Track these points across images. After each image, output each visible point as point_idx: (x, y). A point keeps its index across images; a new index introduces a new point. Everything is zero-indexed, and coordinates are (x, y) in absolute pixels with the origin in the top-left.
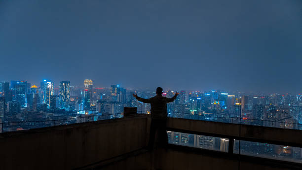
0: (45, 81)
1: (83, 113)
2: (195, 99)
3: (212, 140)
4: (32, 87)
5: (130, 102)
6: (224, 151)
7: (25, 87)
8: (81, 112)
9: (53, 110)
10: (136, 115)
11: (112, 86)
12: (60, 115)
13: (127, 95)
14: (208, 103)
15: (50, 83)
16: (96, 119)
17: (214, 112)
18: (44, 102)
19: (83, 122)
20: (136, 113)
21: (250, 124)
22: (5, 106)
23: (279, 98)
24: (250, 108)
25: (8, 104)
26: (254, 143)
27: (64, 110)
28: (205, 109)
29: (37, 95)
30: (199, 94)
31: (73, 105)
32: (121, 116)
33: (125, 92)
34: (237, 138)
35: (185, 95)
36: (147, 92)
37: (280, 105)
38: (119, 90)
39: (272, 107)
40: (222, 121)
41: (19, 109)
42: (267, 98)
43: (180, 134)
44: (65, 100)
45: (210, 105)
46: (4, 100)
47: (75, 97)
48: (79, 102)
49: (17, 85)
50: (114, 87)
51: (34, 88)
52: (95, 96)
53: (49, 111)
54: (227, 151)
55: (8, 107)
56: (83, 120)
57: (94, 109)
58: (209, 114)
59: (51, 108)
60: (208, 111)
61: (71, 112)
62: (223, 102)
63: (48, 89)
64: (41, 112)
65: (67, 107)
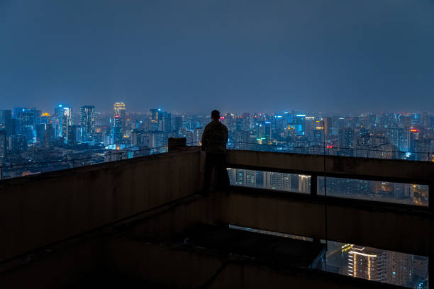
0: (60, 106)
1: (114, 147)
2: (263, 123)
3: (288, 177)
4: (43, 115)
5: (176, 131)
6: (304, 192)
7: (33, 115)
8: (111, 147)
9: (73, 145)
10: (184, 149)
11: (151, 110)
12: (82, 152)
13: (173, 121)
14: (280, 129)
15: (67, 109)
16: (131, 156)
17: (289, 139)
18: (60, 135)
19: (113, 160)
20: (184, 145)
21: (336, 154)
22: (6, 143)
23: (372, 118)
24: (335, 132)
25: (10, 139)
26: (343, 180)
27: (87, 144)
28: (276, 136)
29: (50, 126)
30: (267, 116)
31: (99, 137)
32: (165, 150)
33: (168, 117)
34: (321, 174)
35: (249, 119)
36: (200, 117)
37: (373, 127)
38: (161, 115)
39: (363, 130)
40: (299, 151)
41: (25, 146)
42: (356, 119)
43: (245, 170)
44: (88, 131)
45: (283, 131)
46: (5, 135)
47: (102, 126)
48: (108, 133)
49: (22, 112)
50: (154, 111)
51: (44, 117)
52: (129, 125)
53: (67, 147)
54: (308, 192)
55: (10, 143)
56: (114, 158)
57: (128, 141)
58: (282, 142)
59: (69, 143)
60: (280, 139)
61: (97, 146)
62: (300, 127)
63: (65, 117)
64: (56, 148)
65: (90, 140)
